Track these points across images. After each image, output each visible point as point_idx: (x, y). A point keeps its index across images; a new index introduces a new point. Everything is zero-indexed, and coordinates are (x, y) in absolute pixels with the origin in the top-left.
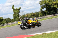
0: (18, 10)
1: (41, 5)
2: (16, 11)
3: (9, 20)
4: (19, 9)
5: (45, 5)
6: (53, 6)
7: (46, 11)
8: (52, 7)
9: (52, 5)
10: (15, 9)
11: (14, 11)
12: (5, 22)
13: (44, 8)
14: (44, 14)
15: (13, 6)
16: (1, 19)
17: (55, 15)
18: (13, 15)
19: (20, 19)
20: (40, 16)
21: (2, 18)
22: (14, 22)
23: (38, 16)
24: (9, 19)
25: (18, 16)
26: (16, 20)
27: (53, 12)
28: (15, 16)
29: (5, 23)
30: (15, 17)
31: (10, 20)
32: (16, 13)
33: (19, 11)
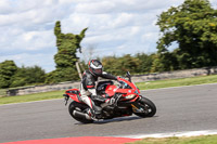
0: (74, 41)
1: (162, 30)
2: (68, 45)
3: (38, 75)
4: (79, 39)
5: (176, 32)
6: (208, 37)
7: (179, 53)
8: (203, 39)
9: (202, 32)
10: (63, 37)
11: (59, 43)
12: (22, 80)
13: (172, 40)
14: (169, 65)
15: (58, 24)
16: (9, 67)
17: (212, 70)
18: (56, 57)
19: (78, 76)
20: (157, 70)
21: (13, 65)
22: (55, 83)
23: (149, 71)
24: (37, 69)
25: (74, 63)
26: (62, 78)
27: (206, 58)
28: (61, 61)
29: (23, 84)
30: (61, 66)
31: (43, 73)
32: (65, 52)
33: (78, 46)
